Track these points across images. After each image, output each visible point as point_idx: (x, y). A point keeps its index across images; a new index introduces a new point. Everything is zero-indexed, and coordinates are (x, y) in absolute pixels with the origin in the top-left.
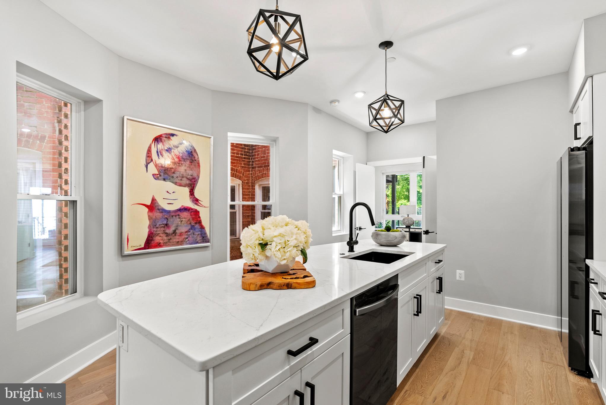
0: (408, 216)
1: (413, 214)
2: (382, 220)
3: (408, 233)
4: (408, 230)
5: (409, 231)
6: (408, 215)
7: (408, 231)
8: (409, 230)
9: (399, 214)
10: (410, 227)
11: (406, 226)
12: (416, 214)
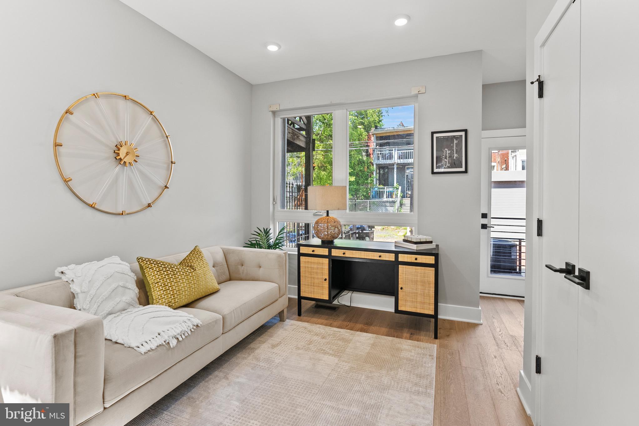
0: (328, 215)
1: (338, 209)
2: (271, 223)
3: (326, 261)
4: (325, 252)
5: (329, 256)
6: (328, 212)
7: (327, 254)
8: (330, 252)
9: (306, 208)
10: (332, 242)
11: (323, 242)
12: (346, 209)
